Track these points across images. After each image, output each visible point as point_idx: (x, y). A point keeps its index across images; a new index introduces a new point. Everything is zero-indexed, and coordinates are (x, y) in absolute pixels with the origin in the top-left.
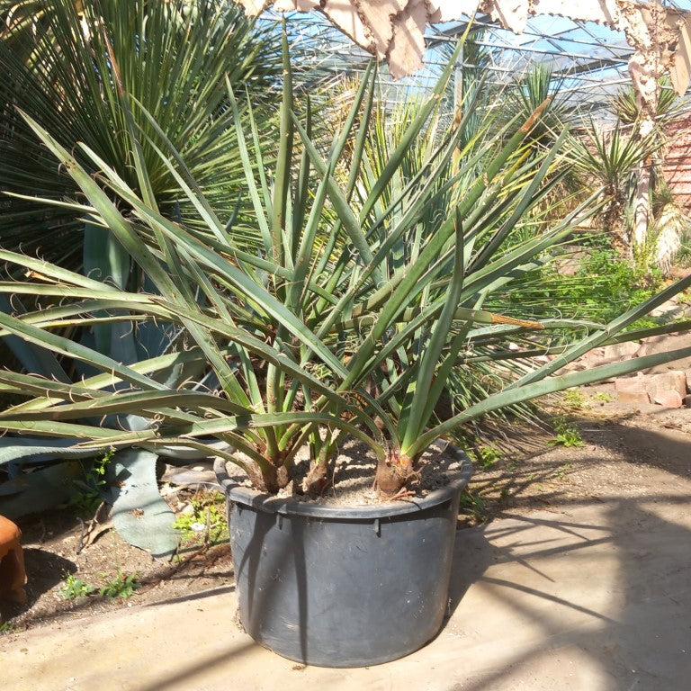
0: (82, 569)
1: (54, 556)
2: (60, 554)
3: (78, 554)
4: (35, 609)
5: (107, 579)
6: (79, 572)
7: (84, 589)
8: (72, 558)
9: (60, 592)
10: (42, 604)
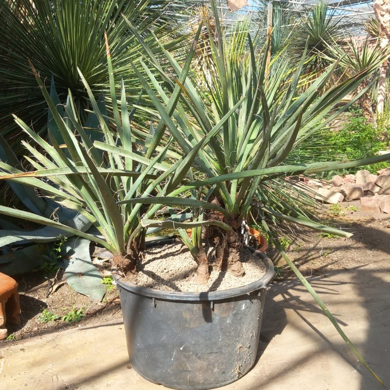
0: (50, 306)
1: (33, 299)
2: (37, 298)
3: (47, 297)
4: (25, 328)
5: (65, 311)
6: (48, 307)
7: (53, 317)
8: (44, 300)
9: (39, 319)
10: (29, 325)
